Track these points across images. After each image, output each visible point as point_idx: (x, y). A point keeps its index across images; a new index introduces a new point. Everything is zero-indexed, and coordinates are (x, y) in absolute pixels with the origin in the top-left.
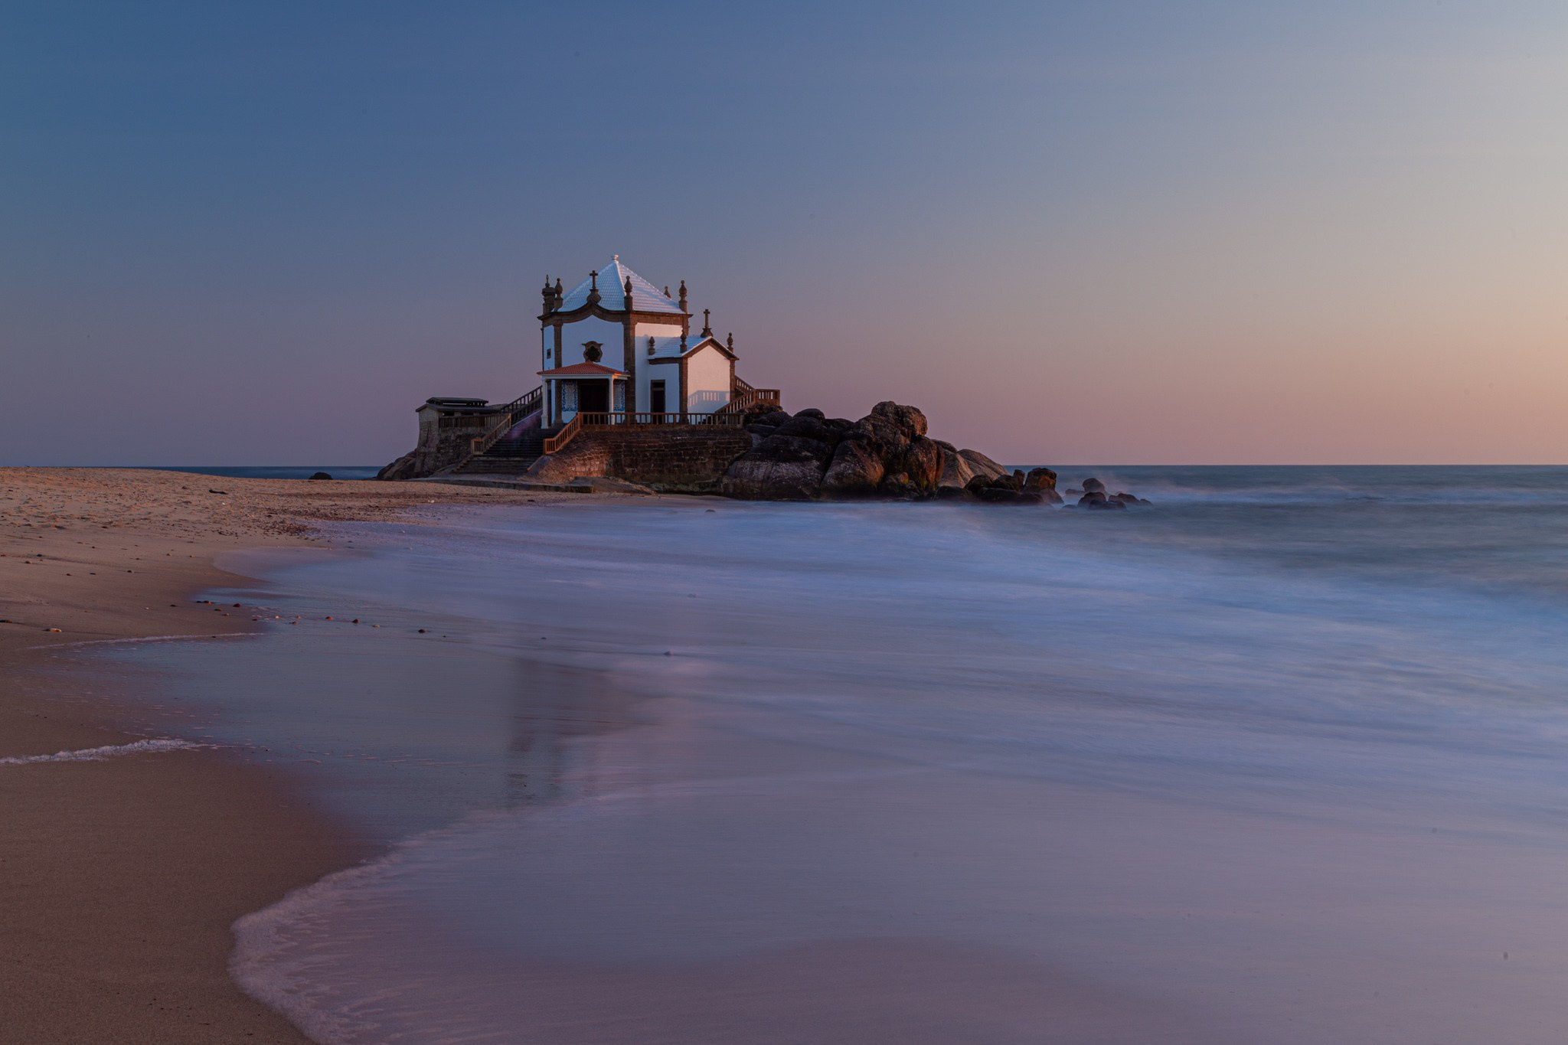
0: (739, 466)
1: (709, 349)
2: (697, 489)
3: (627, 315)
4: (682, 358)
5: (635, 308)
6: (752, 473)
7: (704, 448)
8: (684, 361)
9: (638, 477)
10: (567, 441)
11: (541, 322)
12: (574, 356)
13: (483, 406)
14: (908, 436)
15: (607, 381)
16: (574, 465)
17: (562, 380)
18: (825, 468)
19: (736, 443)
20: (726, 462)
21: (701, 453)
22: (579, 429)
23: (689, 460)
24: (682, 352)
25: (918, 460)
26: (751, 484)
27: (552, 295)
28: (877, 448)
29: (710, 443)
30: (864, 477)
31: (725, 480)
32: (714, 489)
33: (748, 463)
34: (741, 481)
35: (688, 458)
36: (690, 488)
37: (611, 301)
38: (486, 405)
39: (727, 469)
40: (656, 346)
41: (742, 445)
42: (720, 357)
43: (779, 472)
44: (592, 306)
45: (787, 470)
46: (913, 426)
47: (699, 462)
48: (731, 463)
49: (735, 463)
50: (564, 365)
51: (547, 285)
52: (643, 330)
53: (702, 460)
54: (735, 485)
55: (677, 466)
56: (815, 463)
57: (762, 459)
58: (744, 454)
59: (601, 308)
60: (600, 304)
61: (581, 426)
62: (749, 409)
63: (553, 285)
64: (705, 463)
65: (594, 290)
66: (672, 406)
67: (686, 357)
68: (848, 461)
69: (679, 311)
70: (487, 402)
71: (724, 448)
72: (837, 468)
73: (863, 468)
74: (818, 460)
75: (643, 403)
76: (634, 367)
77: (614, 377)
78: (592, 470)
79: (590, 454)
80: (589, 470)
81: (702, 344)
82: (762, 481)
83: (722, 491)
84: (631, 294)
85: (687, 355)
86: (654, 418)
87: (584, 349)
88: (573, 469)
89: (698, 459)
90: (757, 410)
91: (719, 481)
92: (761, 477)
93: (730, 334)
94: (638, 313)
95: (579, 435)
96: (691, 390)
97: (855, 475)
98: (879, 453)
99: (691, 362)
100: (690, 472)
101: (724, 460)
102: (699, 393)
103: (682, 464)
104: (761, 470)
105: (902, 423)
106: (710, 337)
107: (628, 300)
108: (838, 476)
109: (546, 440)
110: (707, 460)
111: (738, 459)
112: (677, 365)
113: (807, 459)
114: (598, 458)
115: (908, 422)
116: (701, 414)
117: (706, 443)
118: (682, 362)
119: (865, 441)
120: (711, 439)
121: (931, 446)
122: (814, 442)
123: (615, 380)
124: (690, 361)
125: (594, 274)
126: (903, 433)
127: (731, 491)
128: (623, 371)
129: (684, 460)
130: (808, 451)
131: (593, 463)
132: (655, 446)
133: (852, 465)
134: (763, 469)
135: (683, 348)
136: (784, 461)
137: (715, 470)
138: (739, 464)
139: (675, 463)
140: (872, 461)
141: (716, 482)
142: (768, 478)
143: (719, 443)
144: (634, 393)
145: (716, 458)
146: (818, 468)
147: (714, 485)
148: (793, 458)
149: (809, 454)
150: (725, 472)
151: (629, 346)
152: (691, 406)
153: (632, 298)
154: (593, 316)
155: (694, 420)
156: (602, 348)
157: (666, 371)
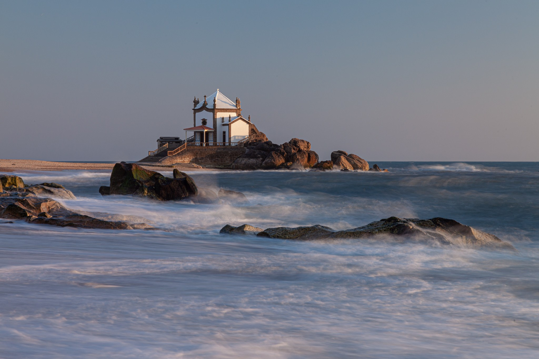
0: (238, 160)
1: (240, 121)
2: (223, 167)
3: (213, 110)
4: (229, 124)
5: (216, 108)
6: (241, 162)
7: (227, 154)
8: (230, 125)
9: (203, 163)
10: (180, 151)
11: (193, 110)
12: (199, 123)
14: (296, 150)
15: (203, 132)
16: (177, 159)
18: (263, 161)
19: (239, 152)
20: (235, 159)
21: (226, 155)
22: (186, 148)
23: (221, 158)
24: (229, 122)
25: (297, 158)
26: (240, 165)
27: (196, 102)
28: (283, 154)
29: (230, 152)
30: (274, 163)
31: (233, 164)
32: (228, 167)
33: (241, 159)
34: (238, 164)
35: (221, 157)
36: (220, 167)
37: (210, 106)
38: (179, 139)
39: (235, 161)
40: (224, 120)
41: (241, 153)
42: (245, 123)
43: (249, 162)
44: (204, 107)
45: (252, 161)
46: (299, 146)
47: (225, 158)
48: (236, 159)
49: (237, 159)
51: (195, 99)
52: (220, 115)
53: (226, 158)
54: (236, 166)
55: (217, 160)
56: (261, 159)
57: (245, 158)
58: (241, 156)
59: (206, 108)
60: (207, 106)
61: (187, 147)
62: (252, 141)
63: (197, 99)
64: (227, 159)
65: (205, 102)
66: (227, 140)
67: (231, 124)
68: (270, 158)
69: (235, 108)
71: (234, 154)
72: (266, 160)
73: (274, 161)
74: (262, 158)
75: (219, 140)
76: (216, 127)
77: (206, 130)
78: (185, 160)
79: (185, 156)
81: (237, 119)
82: (244, 165)
83: (232, 167)
85: (231, 123)
86: (213, 144)
87: (202, 121)
88: (176, 160)
89: (224, 157)
90: (255, 141)
91: (232, 164)
92: (243, 163)
93: (249, 116)
94: (217, 109)
95: (185, 150)
96: (232, 135)
97: (271, 162)
98: (283, 156)
100: (222, 161)
101: (234, 158)
102: (235, 137)
103: (219, 159)
104: (244, 161)
105: (296, 146)
106: (240, 117)
107: (214, 105)
108: (266, 163)
109: (170, 151)
110: (228, 158)
111: (239, 157)
112: (228, 126)
113: (259, 157)
114: (188, 157)
115: (297, 145)
116: (234, 143)
117: (228, 152)
118: (229, 125)
119: (279, 152)
120: (230, 151)
121: (304, 153)
122: (262, 152)
123: (206, 132)
125: (205, 97)
126: (294, 149)
127: (234, 167)
128: (212, 128)
129: (219, 158)
130: (260, 155)
131: (186, 158)
132: (210, 153)
133: (271, 159)
134: (245, 161)
136: (252, 158)
137: (231, 161)
138: (238, 159)
139: (217, 159)
140: (279, 158)
141: (231, 165)
142: (245, 163)
143: (233, 152)
144: (216, 135)
145: (231, 157)
146: (261, 160)
147: (229, 166)
148: (255, 157)
149: (260, 156)
150: (234, 162)
151: (215, 120)
152: (232, 140)
153: (216, 104)
154: (204, 111)
155: (233, 145)
156: (207, 121)
157: (226, 128)
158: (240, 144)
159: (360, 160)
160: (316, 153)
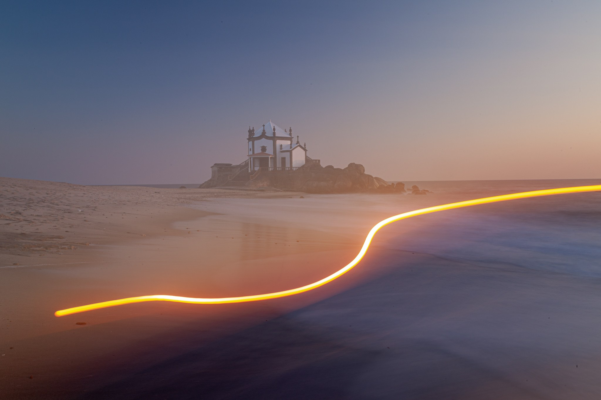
1: (299, 148)
3: (274, 138)
5: (276, 136)
6: (312, 185)
9: (278, 186)
10: (257, 176)
11: (248, 140)
12: (258, 150)
13: (231, 166)
14: (359, 173)
15: (268, 158)
16: (259, 183)
17: (255, 158)
18: (334, 183)
19: (307, 176)
20: (304, 182)
23: (293, 181)
24: (291, 149)
25: (362, 180)
26: (312, 188)
27: (251, 132)
29: (299, 176)
30: (346, 186)
31: (304, 187)
33: (311, 182)
34: (309, 187)
37: (269, 134)
38: (232, 165)
39: (305, 184)
40: (283, 147)
41: (309, 176)
42: (302, 150)
43: (320, 184)
44: (263, 135)
45: (323, 184)
46: (361, 170)
48: (306, 182)
50: (256, 152)
51: (250, 129)
52: (279, 142)
54: (307, 188)
57: (315, 181)
58: (310, 179)
60: (266, 135)
61: (261, 171)
62: (311, 165)
63: (251, 129)
65: (264, 130)
66: (288, 165)
68: (341, 181)
69: (289, 136)
70: (232, 164)
72: (338, 183)
73: (346, 183)
74: (332, 181)
75: (279, 164)
76: (276, 153)
79: (264, 180)
80: (264, 184)
81: (297, 146)
83: (304, 190)
84: (275, 131)
87: (261, 148)
90: (313, 166)
91: (302, 187)
92: (315, 186)
93: (305, 143)
95: (260, 174)
96: (294, 161)
97: (343, 185)
98: (350, 178)
100: (294, 185)
104: (315, 184)
106: (299, 144)
107: (274, 133)
108: (338, 186)
109: (251, 176)
112: (289, 153)
114: (266, 181)
115: (359, 169)
116: (295, 167)
118: (291, 152)
119: (346, 175)
122: (331, 176)
123: (271, 157)
124: (293, 151)
125: (264, 126)
128: (273, 154)
131: (264, 182)
132: (283, 177)
133: (343, 182)
135: (291, 147)
136: (322, 181)
137: (301, 184)
138: (308, 182)
139: (289, 182)
140: (349, 181)
142: (317, 186)
143: (302, 176)
144: (276, 161)
145: (301, 181)
146: (332, 183)
147: (301, 189)
148: (325, 180)
149: (329, 179)
151: (275, 147)
152: (294, 165)
153: (275, 133)
154: (263, 138)
155: (294, 169)
156: (266, 148)
157: (287, 155)
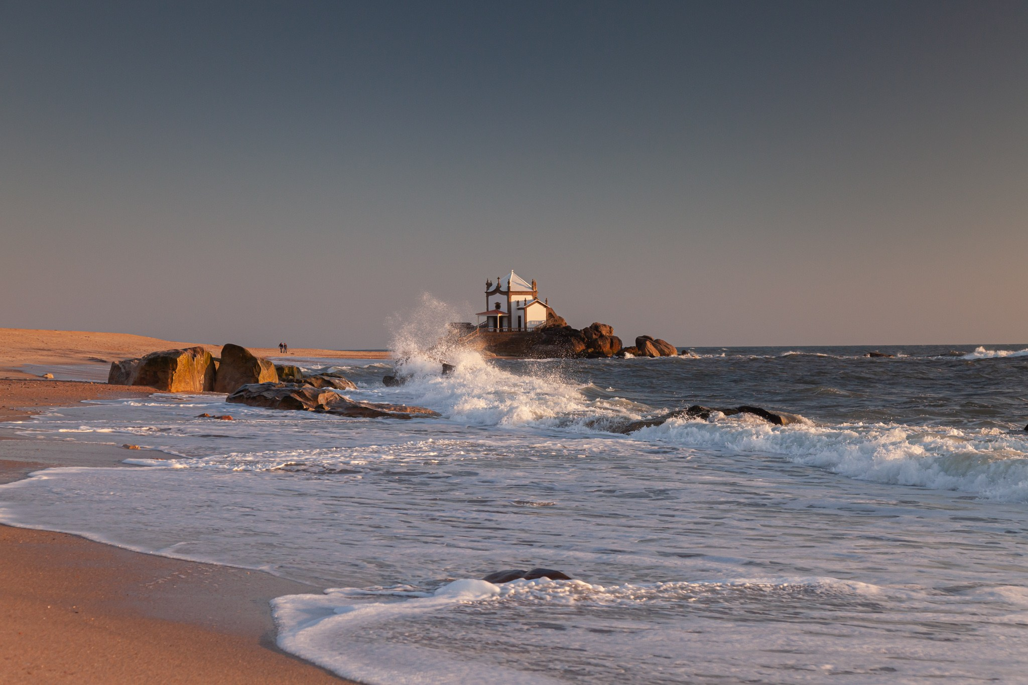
1: (537, 304)
2: (519, 354)
3: (508, 293)
5: (511, 290)
7: (523, 340)
9: (497, 350)
11: (485, 295)
12: (492, 307)
14: (598, 335)
15: (497, 317)
17: (488, 316)
21: (521, 342)
23: (516, 344)
24: (525, 306)
27: (489, 285)
28: (583, 340)
30: (573, 350)
33: (538, 345)
36: (515, 354)
37: (503, 288)
40: (520, 303)
41: (538, 338)
42: (542, 307)
43: (547, 348)
44: (498, 290)
45: (550, 347)
46: (601, 331)
47: (520, 345)
50: (490, 310)
52: (514, 298)
53: (522, 344)
56: (560, 345)
57: (542, 344)
58: (538, 342)
60: (501, 289)
62: (549, 326)
63: (489, 282)
64: (523, 346)
65: (498, 284)
66: (523, 326)
67: (526, 308)
68: (569, 344)
69: (531, 290)
71: (531, 340)
73: (574, 347)
75: (514, 324)
76: (511, 311)
77: (499, 315)
78: (478, 348)
79: (477, 343)
81: (534, 302)
82: (541, 352)
84: (510, 285)
86: (508, 329)
87: (495, 305)
90: (553, 326)
92: (540, 350)
93: (547, 299)
94: (512, 292)
96: (528, 320)
97: (570, 349)
98: (583, 342)
99: (528, 309)
100: (517, 348)
102: (531, 322)
103: (514, 346)
104: (541, 348)
105: (597, 331)
106: (536, 300)
107: (509, 287)
110: (524, 344)
113: (557, 344)
115: (599, 330)
116: (530, 328)
117: (524, 338)
118: (524, 309)
119: (579, 337)
120: (526, 337)
121: (607, 338)
122: (562, 338)
125: (498, 278)
126: (595, 334)
128: (507, 312)
129: (514, 344)
130: (558, 341)
131: (478, 345)
132: (504, 340)
133: (570, 346)
134: (544, 347)
135: (525, 304)
136: (549, 345)
137: (527, 348)
139: (511, 346)
140: (579, 344)
141: (527, 352)
142: (543, 350)
143: (529, 338)
144: (511, 320)
145: (527, 344)
146: (560, 347)
148: (553, 343)
150: (530, 349)
151: (509, 304)
152: (528, 325)
154: (498, 293)
155: (529, 330)
156: (501, 305)
157: (521, 313)
158: (538, 329)
159: (668, 346)
160: (620, 338)
